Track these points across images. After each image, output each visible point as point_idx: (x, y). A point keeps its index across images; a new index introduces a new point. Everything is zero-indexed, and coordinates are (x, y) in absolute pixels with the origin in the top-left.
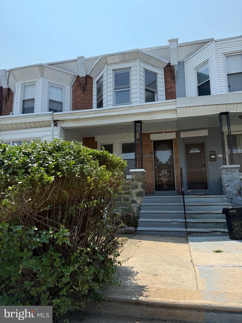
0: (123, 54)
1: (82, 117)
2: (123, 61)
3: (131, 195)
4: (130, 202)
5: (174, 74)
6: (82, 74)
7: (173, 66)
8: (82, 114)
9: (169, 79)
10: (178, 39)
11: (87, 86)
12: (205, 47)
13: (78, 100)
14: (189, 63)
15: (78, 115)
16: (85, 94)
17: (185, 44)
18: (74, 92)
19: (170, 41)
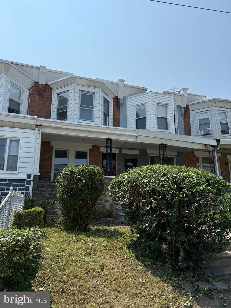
0: (90, 80)
1: (65, 127)
2: (89, 86)
3: (105, 196)
4: (103, 201)
5: (120, 105)
6: (42, 82)
7: (120, 99)
8: (67, 124)
9: (116, 108)
10: (125, 80)
11: (45, 94)
12: (144, 93)
13: (34, 104)
14: (130, 100)
15: (62, 125)
16: (43, 100)
17: (130, 86)
18: (31, 95)
19: (120, 80)
